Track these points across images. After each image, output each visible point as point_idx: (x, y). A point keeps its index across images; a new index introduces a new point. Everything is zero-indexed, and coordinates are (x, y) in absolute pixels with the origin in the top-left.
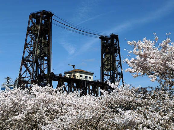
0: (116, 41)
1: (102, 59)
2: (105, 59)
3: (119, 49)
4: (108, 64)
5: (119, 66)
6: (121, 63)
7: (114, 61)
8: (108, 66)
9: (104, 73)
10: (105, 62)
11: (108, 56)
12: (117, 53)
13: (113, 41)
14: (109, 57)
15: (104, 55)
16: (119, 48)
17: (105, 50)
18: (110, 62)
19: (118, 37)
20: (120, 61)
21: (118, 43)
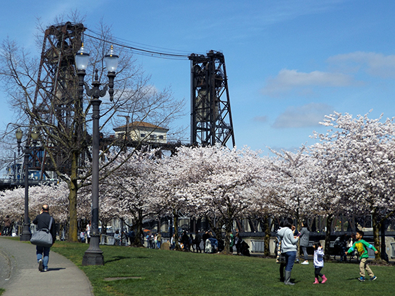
0: (220, 65)
1: (194, 99)
2: (200, 99)
3: (226, 80)
4: (203, 108)
5: (226, 111)
6: (229, 105)
7: (214, 103)
8: (203, 112)
9: (198, 125)
10: (199, 106)
11: (204, 93)
12: (221, 86)
13: (212, 65)
14: (205, 96)
15: (197, 92)
16: (225, 77)
17: (199, 82)
18: (207, 105)
19: (223, 57)
20: (228, 102)
21: (224, 67)
